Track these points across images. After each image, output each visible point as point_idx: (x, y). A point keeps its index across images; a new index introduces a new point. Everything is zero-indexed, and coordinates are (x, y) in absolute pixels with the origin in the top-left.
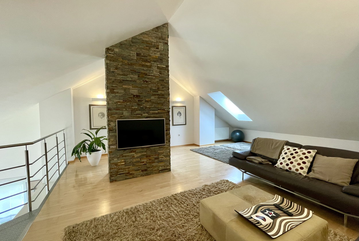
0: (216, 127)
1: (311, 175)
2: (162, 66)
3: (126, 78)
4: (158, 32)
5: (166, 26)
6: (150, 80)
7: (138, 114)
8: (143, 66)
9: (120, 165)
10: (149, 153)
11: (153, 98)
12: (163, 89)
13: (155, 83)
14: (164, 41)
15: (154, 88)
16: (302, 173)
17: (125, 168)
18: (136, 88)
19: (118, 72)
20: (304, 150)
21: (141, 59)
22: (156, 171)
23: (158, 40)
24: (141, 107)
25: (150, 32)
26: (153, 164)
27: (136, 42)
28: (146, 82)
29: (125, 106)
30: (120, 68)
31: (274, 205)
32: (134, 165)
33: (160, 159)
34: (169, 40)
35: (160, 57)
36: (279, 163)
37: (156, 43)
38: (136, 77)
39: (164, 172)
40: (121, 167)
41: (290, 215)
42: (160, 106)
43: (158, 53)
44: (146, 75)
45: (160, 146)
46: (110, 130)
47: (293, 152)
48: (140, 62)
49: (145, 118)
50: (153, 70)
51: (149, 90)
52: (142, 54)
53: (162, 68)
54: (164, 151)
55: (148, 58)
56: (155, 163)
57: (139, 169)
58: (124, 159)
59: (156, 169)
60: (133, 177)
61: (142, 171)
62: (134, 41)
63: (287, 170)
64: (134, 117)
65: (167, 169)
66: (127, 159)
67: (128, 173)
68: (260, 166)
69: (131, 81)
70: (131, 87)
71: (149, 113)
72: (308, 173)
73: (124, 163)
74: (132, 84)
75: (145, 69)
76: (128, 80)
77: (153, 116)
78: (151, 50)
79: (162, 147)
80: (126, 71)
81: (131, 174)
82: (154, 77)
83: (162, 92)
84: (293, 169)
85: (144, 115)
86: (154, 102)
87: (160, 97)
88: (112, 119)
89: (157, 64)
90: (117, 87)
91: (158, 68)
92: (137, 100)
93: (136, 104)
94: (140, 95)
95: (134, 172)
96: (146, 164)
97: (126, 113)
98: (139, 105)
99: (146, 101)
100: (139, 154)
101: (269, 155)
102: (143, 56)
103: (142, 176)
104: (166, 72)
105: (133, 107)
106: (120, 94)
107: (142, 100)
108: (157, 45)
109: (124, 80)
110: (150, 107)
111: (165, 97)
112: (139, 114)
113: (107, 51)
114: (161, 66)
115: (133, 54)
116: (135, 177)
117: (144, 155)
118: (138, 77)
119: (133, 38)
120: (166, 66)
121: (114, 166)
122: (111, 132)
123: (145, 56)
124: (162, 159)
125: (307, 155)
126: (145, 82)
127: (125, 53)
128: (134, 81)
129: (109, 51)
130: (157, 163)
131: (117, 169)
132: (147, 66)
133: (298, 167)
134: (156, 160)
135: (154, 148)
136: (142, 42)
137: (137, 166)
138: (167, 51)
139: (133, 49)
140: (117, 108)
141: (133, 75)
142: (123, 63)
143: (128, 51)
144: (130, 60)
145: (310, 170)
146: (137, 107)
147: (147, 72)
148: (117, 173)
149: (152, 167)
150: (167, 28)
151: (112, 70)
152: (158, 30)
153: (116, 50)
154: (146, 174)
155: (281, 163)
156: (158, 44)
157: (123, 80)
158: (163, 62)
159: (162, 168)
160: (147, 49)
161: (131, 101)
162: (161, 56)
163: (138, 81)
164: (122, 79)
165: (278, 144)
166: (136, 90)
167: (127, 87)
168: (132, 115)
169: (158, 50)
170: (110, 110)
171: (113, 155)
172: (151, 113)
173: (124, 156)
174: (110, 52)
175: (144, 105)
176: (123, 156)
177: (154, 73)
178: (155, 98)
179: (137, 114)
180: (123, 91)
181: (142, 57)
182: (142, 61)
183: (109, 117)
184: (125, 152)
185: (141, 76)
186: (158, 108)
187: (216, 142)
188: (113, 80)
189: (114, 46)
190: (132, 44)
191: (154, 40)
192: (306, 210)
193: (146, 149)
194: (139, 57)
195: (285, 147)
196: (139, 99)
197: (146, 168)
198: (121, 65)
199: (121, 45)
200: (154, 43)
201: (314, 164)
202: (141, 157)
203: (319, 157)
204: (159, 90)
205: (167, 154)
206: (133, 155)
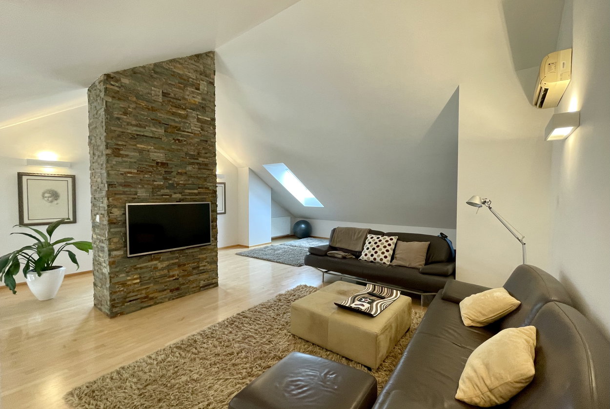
0: (273, 216)
1: (395, 262)
2: (205, 118)
3: (143, 132)
4: (198, 62)
5: (212, 55)
6: (185, 139)
7: (164, 194)
8: (173, 114)
9: (130, 285)
10: (183, 260)
11: (189, 168)
12: (206, 155)
13: (194, 145)
14: (207, 79)
15: (192, 153)
16: (386, 262)
17: (139, 288)
18: (161, 151)
19: (128, 121)
20: (386, 237)
21: (171, 103)
22: (193, 289)
23: (198, 76)
24: (169, 184)
25: (186, 61)
26: (189, 278)
27: (161, 73)
28: (179, 142)
29: (141, 180)
30: (131, 113)
31: (368, 293)
32: (156, 282)
33: (202, 268)
34: (216, 77)
35: (201, 103)
36: (363, 254)
37: (196, 80)
38: (161, 131)
39: (207, 289)
40: (131, 288)
41: (383, 298)
42: (200, 182)
43: (198, 97)
44: (179, 130)
45: (202, 248)
46: (111, 223)
47: (377, 240)
48: (169, 108)
49: (177, 202)
50: (190, 124)
51: (182, 154)
52: (172, 95)
53: (205, 122)
54: (208, 254)
55: (182, 102)
56: (193, 275)
57: (166, 288)
58: (139, 274)
59: (195, 285)
60: (156, 304)
61: (172, 291)
62: (158, 70)
63: (372, 262)
64: (157, 199)
65: (213, 284)
66: (144, 273)
67: (145, 298)
68: (343, 261)
69: (152, 137)
70: (153, 148)
71: (183, 194)
72: (391, 261)
73: (138, 281)
74: (154, 144)
75: (177, 120)
76: (146, 136)
77: (191, 199)
78: (187, 90)
79: (205, 248)
80: (143, 119)
81: (152, 299)
82: (192, 135)
83: (205, 160)
84: (378, 260)
85: (174, 196)
86: (192, 175)
87: (202, 167)
88: (115, 203)
89: (197, 115)
90: (125, 145)
91: (199, 120)
92: (162, 170)
93: (162, 177)
94: (168, 162)
95: (156, 295)
96: (178, 279)
97: (142, 193)
98: (165, 179)
99: (178, 173)
100: (166, 262)
101: (351, 248)
102: (174, 98)
103: (171, 299)
104: (211, 128)
105: (155, 183)
106: (131, 158)
107: (172, 172)
108: (196, 83)
109: (139, 135)
110: (185, 183)
111: (209, 168)
112: (166, 194)
113: (107, 79)
114: (203, 118)
115: (156, 93)
116: (158, 303)
117: (174, 264)
118: (165, 131)
119: (155, 65)
120: (211, 119)
121: (118, 287)
122: (113, 226)
123: (176, 99)
124: (205, 268)
125: (390, 242)
126: (177, 141)
127: (142, 88)
128: (157, 138)
129: (111, 80)
130: (196, 276)
131: (125, 292)
132: (180, 115)
133: (382, 256)
134: (194, 271)
135: (191, 251)
136: (172, 75)
137: (161, 283)
138: (213, 96)
139: (155, 83)
140: (126, 184)
141: (155, 127)
142: (138, 105)
143: (147, 87)
144: (151, 102)
145: (393, 258)
146: (162, 183)
147: (180, 125)
148: (124, 300)
149: (187, 283)
150: (213, 59)
151: (116, 116)
152: (199, 60)
153: (125, 81)
154: (179, 294)
155: (366, 255)
156: (199, 82)
157: (137, 135)
158: (207, 113)
159: (205, 282)
160: (180, 88)
161: (151, 172)
162: (204, 102)
163: (164, 138)
164: (134, 132)
165: (361, 234)
166: (161, 153)
167: (146, 147)
168: (154, 196)
169: (198, 91)
170: (112, 187)
171: (116, 267)
172: (187, 194)
173: (138, 268)
174: (112, 83)
175: (176, 179)
176: (136, 269)
177: (192, 128)
178: (194, 169)
179: (162, 195)
180: (138, 154)
181: (172, 100)
182: (172, 106)
183: (110, 199)
184: (141, 260)
185: (169, 130)
186: (199, 185)
187: (274, 239)
188: (117, 133)
189: (121, 74)
190: (155, 76)
191: (193, 75)
192: (395, 291)
193: (178, 253)
194: (166, 99)
195: (368, 235)
196: (167, 170)
197: (177, 286)
198: (135, 109)
199: (134, 73)
200: (192, 80)
201: (396, 251)
202: (169, 268)
203: (400, 243)
204: (200, 157)
205: (213, 259)
206: (156, 264)
